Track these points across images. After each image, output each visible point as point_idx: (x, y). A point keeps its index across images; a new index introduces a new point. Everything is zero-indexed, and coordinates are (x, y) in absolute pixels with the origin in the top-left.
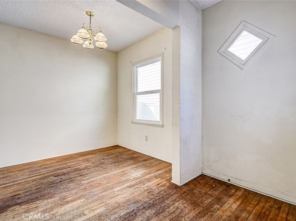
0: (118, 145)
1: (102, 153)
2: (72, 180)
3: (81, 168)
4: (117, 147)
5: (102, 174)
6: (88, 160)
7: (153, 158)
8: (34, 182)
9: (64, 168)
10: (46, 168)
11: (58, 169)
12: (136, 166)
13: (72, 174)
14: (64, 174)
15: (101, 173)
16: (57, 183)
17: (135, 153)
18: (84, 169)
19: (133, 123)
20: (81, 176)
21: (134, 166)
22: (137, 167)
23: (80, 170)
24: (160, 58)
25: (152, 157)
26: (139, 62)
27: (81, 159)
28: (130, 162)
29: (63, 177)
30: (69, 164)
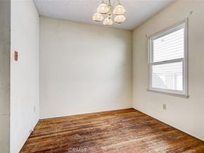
0: (133, 109)
1: (120, 115)
2: (93, 143)
3: (102, 129)
4: (132, 110)
5: (121, 141)
6: (107, 121)
7: (174, 129)
8: (64, 138)
9: (88, 127)
10: (76, 124)
11: (84, 127)
12: (156, 136)
13: (94, 135)
14: (87, 133)
15: (120, 138)
16: (80, 143)
17: (151, 118)
18: (104, 131)
19: (148, 90)
20: (101, 138)
21: (154, 136)
22: (157, 138)
23: (101, 131)
24: (184, 24)
25: (172, 127)
26: (156, 34)
27: (102, 118)
28: (148, 130)
29: (86, 137)
30: (92, 123)
